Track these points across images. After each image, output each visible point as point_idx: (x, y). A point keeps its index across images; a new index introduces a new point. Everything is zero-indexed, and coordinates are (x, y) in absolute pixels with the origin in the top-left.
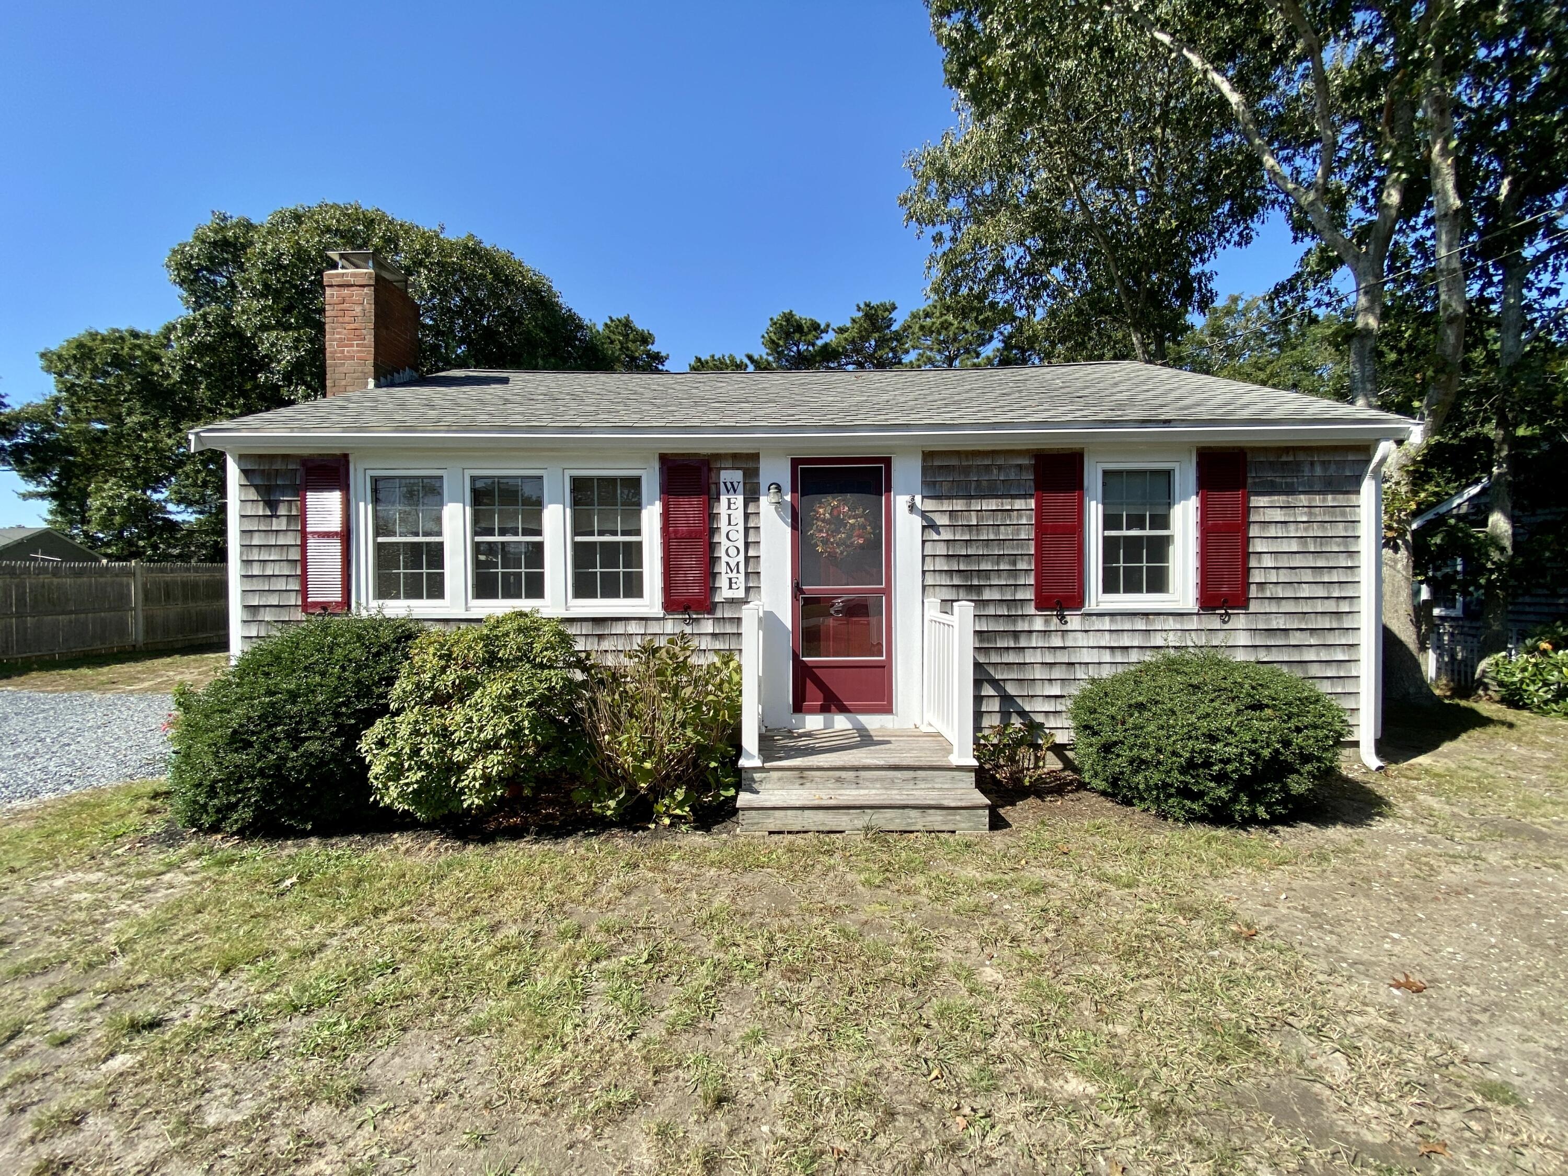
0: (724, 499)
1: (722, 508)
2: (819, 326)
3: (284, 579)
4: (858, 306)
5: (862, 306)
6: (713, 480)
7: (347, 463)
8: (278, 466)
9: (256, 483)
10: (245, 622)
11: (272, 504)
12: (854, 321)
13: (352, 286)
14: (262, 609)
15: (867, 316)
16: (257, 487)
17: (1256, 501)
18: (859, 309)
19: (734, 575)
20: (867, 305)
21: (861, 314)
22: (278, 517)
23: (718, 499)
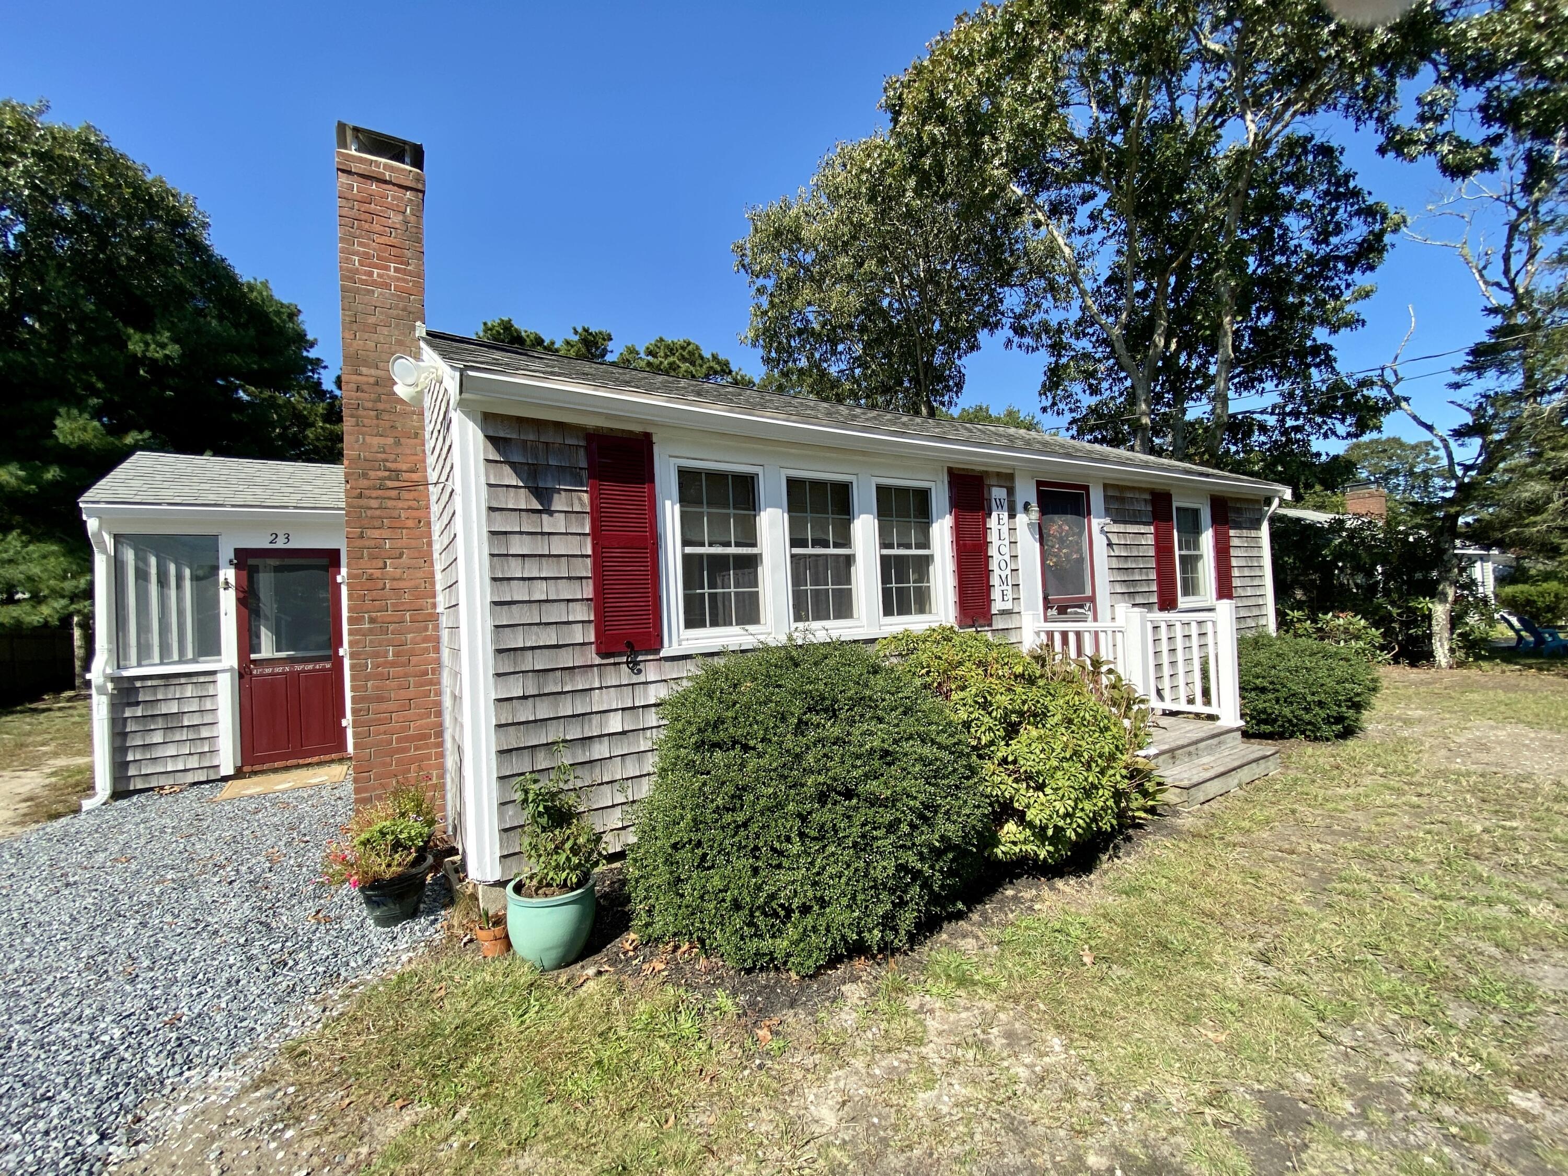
0: (994, 515)
1: (992, 522)
2: (543, 341)
3: (563, 605)
4: (575, 329)
5: (580, 330)
6: (986, 496)
7: (650, 444)
8: (549, 437)
9: (516, 459)
10: (498, 675)
11: (543, 495)
12: (568, 343)
13: (385, 182)
14: (529, 654)
15: (584, 341)
16: (513, 466)
17: (1232, 533)
18: (576, 332)
19: (1005, 587)
20: (586, 330)
21: (577, 338)
22: (551, 513)
23: (990, 515)
